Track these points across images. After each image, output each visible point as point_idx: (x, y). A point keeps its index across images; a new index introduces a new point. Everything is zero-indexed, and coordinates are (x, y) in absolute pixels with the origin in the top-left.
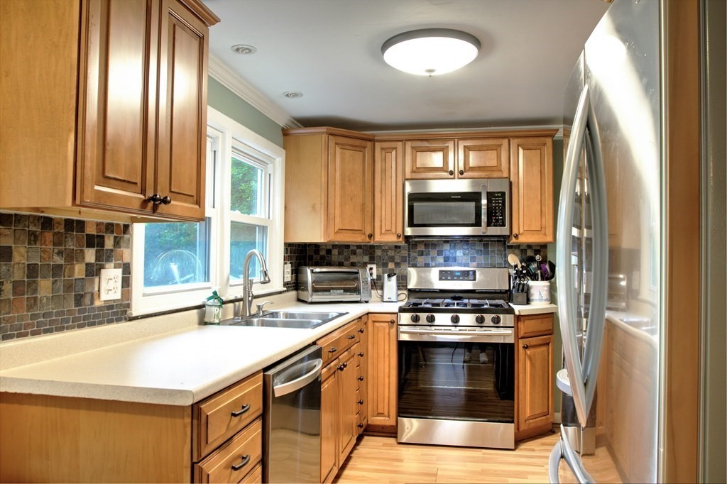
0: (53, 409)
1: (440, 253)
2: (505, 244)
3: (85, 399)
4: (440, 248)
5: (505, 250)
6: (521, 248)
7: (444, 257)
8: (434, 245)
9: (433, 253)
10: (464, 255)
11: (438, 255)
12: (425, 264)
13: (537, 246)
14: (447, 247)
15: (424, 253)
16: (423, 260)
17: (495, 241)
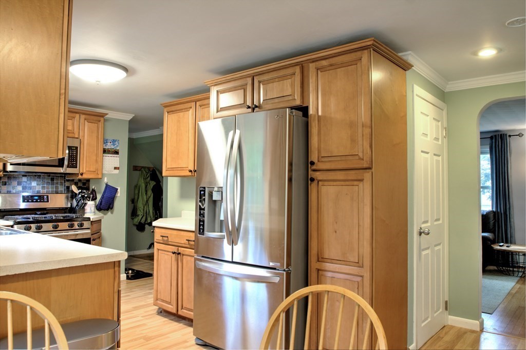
0: (31, 281)
1: (19, 184)
2: (65, 178)
3: (67, 268)
4: (20, 180)
5: (65, 182)
6: (75, 181)
7: (23, 187)
8: (15, 178)
9: (15, 183)
10: (37, 185)
11: (18, 184)
12: (8, 191)
13: (84, 180)
14: (25, 179)
15: (7, 183)
16: (6, 189)
17: (58, 176)
